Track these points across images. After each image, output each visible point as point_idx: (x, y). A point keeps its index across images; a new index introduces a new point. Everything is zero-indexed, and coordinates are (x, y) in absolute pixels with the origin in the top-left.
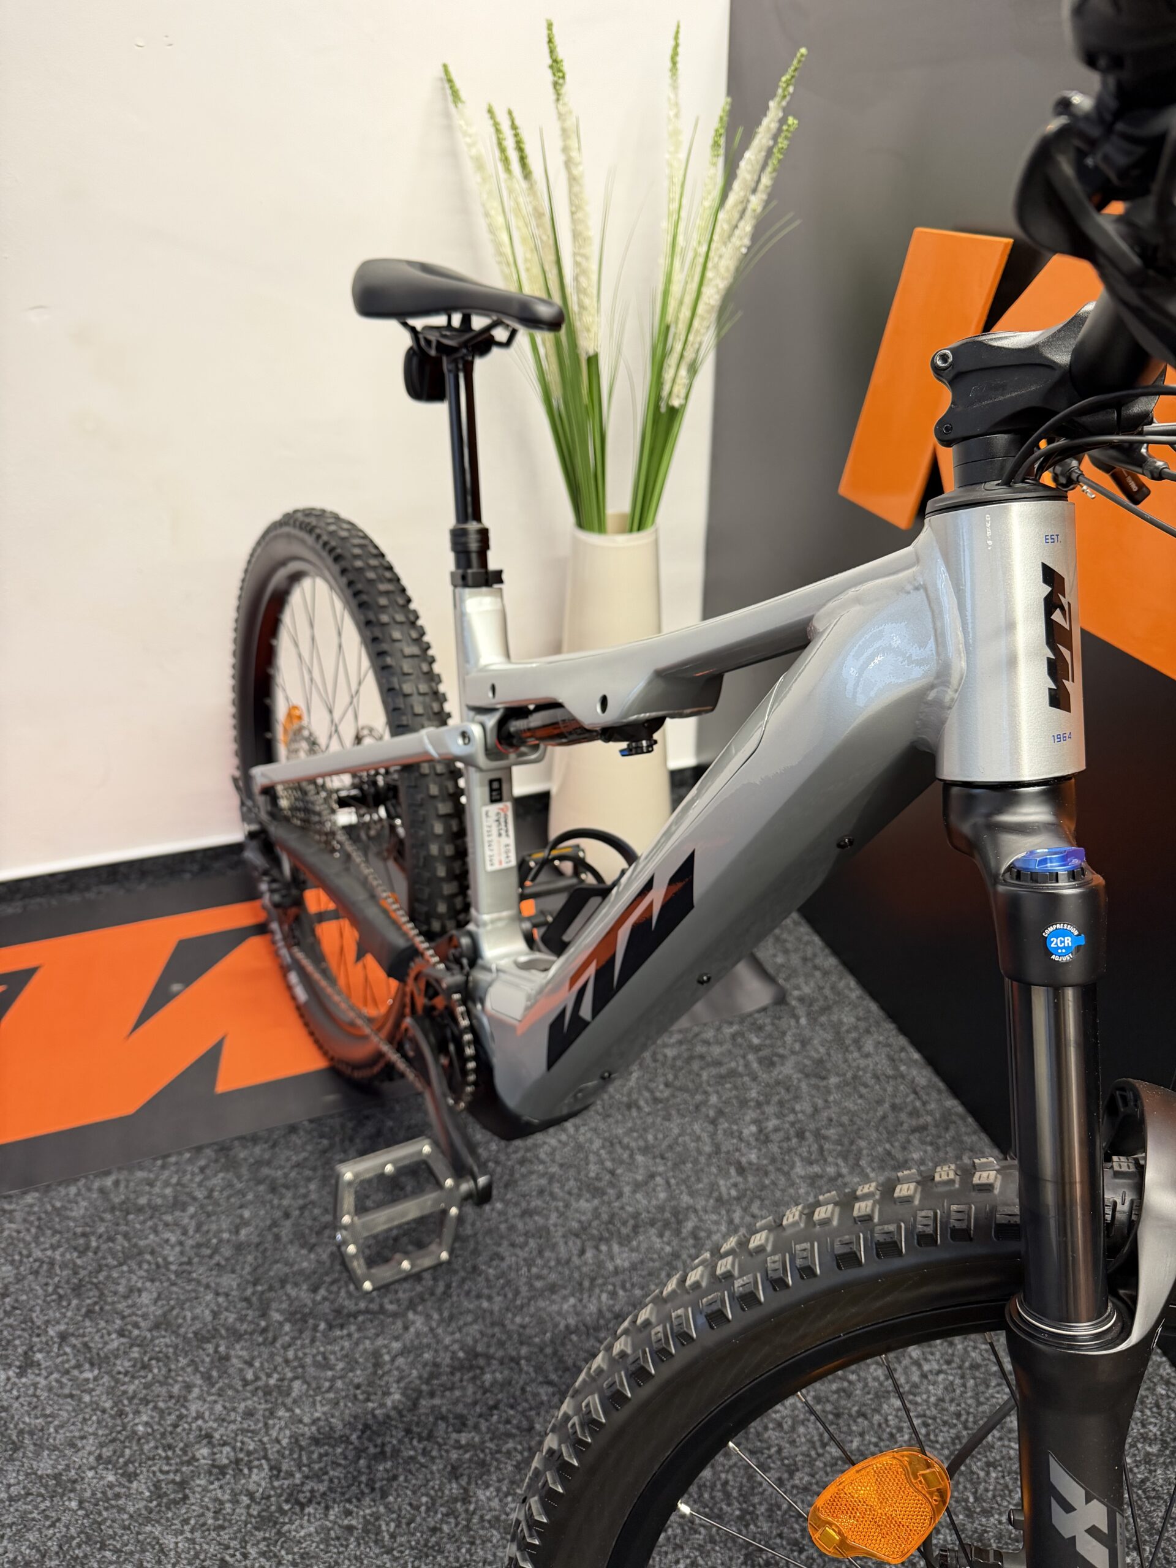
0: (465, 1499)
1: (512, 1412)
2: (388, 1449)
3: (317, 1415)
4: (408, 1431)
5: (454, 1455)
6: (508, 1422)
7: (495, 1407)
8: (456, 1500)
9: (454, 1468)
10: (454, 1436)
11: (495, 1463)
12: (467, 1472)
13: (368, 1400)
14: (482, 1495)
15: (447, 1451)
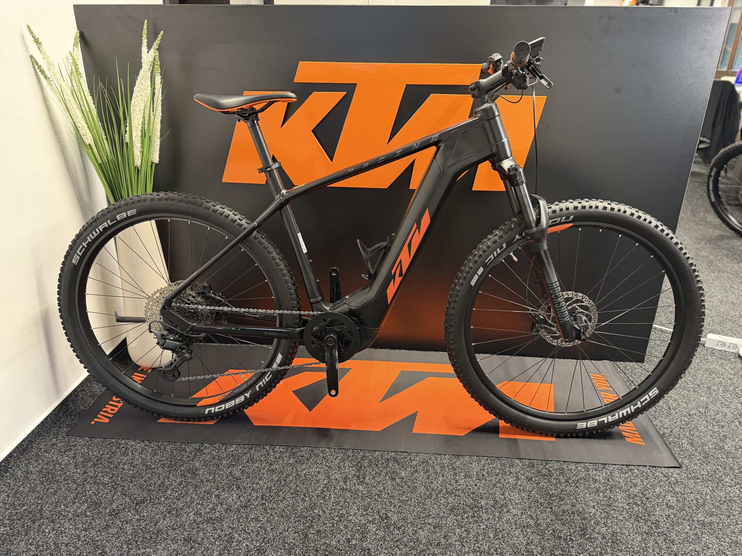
0: (402, 478)
1: (380, 462)
2: (377, 493)
3: (356, 509)
4: (374, 487)
5: (387, 478)
6: (383, 464)
7: (377, 465)
8: (402, 481)
9: (392, 479)
10: (382, 476)
11: (395, 470)
12: (395, 476)
13: (358, 495)
14: (403, 474)
15: (386, 479)
